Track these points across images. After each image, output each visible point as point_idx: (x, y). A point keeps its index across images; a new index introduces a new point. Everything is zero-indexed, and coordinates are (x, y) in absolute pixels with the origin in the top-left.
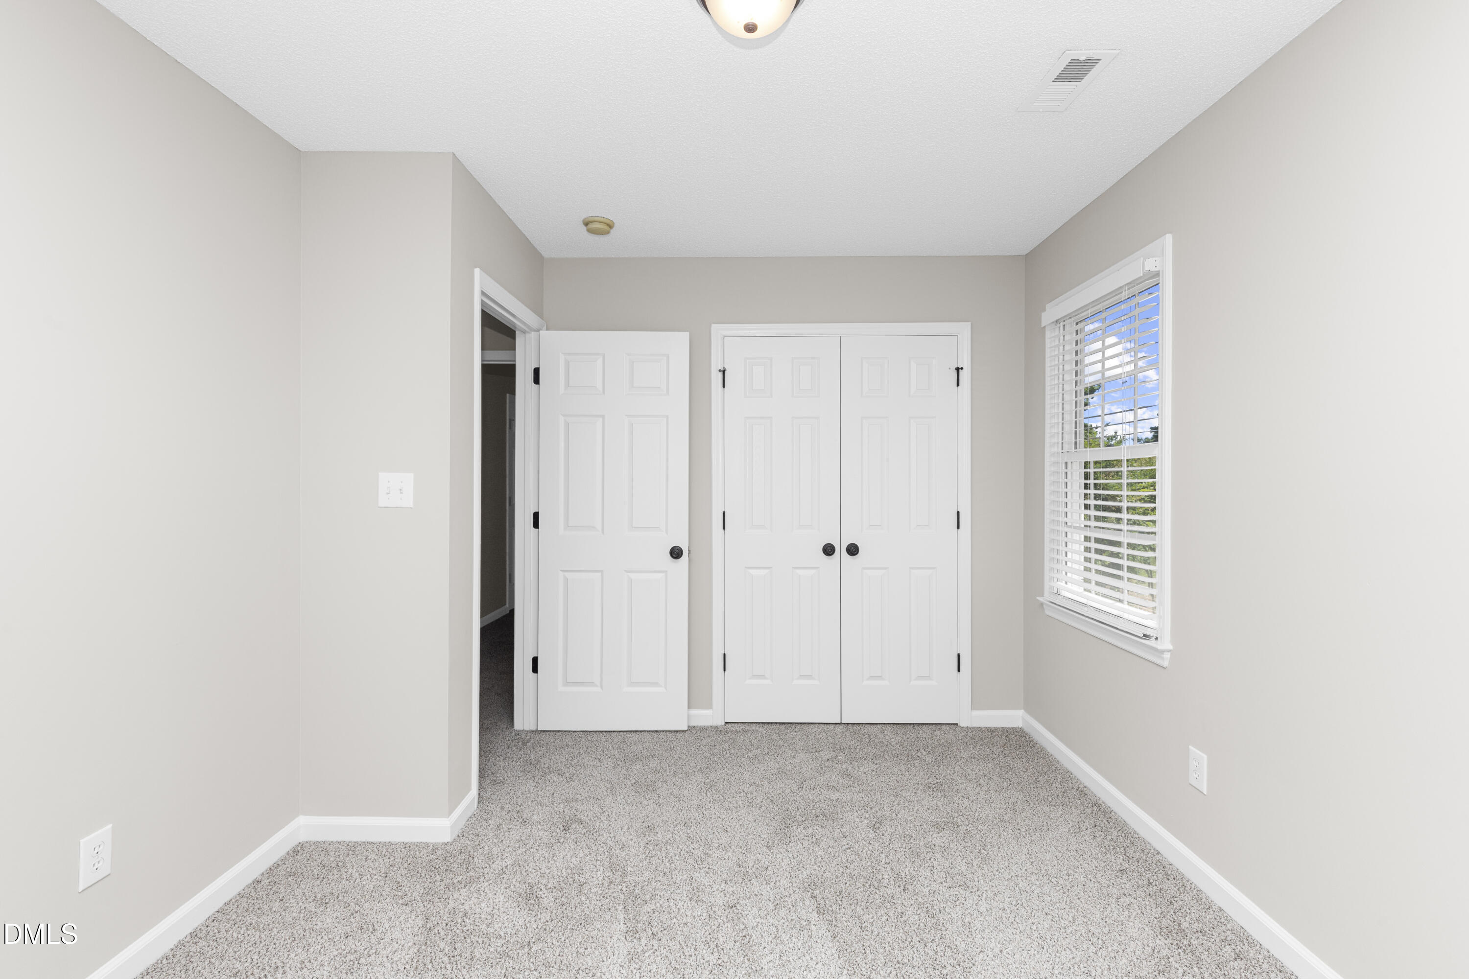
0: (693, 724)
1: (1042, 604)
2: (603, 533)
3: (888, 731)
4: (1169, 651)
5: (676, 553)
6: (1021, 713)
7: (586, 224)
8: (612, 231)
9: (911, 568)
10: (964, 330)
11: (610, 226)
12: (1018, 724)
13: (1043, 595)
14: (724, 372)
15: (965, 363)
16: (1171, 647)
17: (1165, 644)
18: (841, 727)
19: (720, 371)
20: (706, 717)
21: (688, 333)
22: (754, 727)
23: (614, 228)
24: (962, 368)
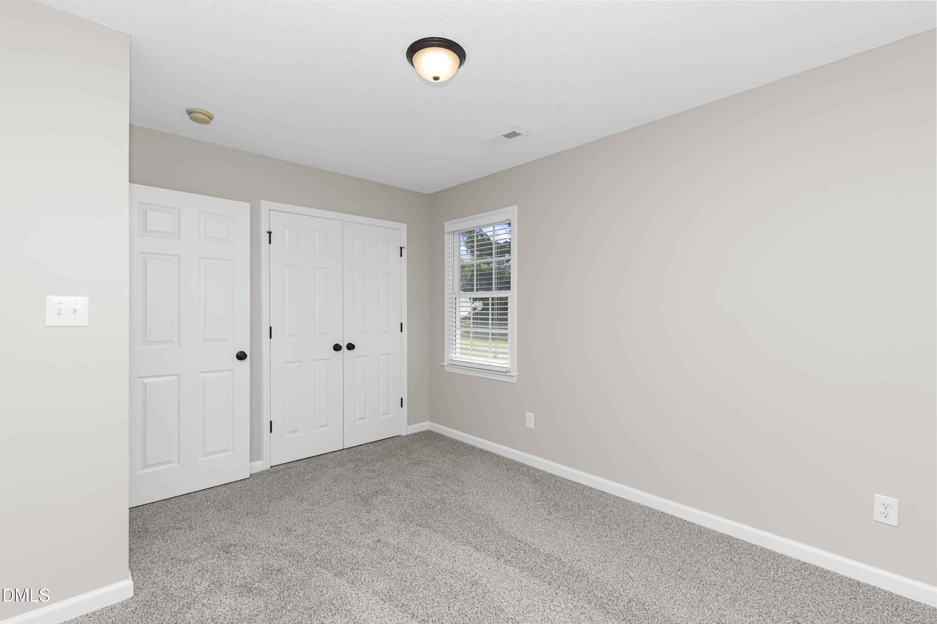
0: (253, 472)
1: (443, 366)
2: (179, 345)
3: (371, 446)
4: (516, 376)
5: (241, 356)
6: (428, 423)
7: (190, 113)
8: (211, 122)
9: (379, 355)
10: (404, 227)
11: (211, 118)
12: (427, 428)
13: (444, 362)
14: (270, 233)
15: (404, 245)
16: (517, 374)
17: (515, 373)
18: (345, 451)
19: (268, 232)
20: (261, 466)
21: (249, 204)
22: (292, 465)
23: (213, 120)
24: (404, 248)
